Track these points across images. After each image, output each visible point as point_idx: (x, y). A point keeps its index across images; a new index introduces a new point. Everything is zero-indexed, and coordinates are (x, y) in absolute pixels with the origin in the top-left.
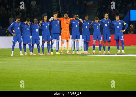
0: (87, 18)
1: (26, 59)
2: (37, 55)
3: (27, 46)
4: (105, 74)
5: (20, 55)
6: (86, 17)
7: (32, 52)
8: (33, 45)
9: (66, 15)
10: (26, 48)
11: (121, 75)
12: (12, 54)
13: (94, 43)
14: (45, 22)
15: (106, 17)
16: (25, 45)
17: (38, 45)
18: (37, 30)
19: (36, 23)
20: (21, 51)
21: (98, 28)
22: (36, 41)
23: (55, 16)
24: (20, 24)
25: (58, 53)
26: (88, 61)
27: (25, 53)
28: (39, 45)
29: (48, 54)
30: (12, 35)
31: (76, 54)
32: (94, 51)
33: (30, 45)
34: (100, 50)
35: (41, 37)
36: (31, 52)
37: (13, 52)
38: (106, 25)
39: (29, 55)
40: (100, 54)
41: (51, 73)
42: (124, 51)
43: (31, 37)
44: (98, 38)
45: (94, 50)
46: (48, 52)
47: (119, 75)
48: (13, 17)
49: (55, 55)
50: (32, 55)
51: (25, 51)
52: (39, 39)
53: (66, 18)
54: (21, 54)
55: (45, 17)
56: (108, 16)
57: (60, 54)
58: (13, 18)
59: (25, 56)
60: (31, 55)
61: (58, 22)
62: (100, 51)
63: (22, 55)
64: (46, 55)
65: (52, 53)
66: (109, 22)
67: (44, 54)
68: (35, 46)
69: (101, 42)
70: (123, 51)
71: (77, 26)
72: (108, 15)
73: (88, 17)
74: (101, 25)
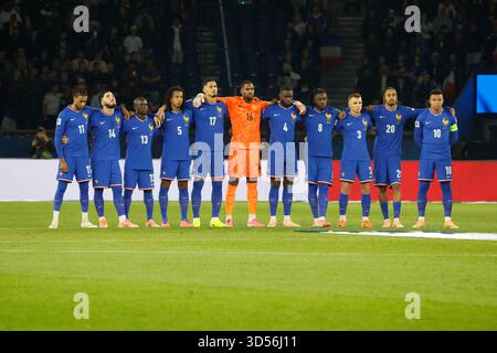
0: (322, 98)
1: (104, 241)
2: (142, 227)
3: (108, 194)
4: (386, 299)
5: (82, 226)
6: (318, 96)
7: (124, 216)
8: (128, 194)
9: (248, 88)
10: (103, 201)
11: (442, 304)
12: (55, 224)
13: (345, 188)
14: (175, 111)
15: (388, 99)
16: (99, 192)
17: (148, 193)
18: (145, 139)
19: (142, 114)
20: (85, 211)
21: (359, 137)
22: (140, 176)
23: (210, 88)
24: (86, 116)
25: (216, 221)
26: (324, 254)
27: (101, 218)
28: (151, 191)
29: (183, 224)
30: (55, 156)
31: (280, 228)
32: (343, 218)
33: (117, 192)
34: (366, 214)
35: (157, 164)
36: (120, 214)
37: (56, 214)
38: (391, 129)
39: (114, 228)
40: (365, 229)
41: (192, 293)
42: (453, 221)
43: (122, 163)
44: (357, 171)
45: (343, 212)
46: (184, 216)
47: (435, 303)
48: (60, 91)
49: (206, 227)
50: (126, 229)
51: (101, 213)
52: (151, 171)
53: (248, 100)
54: (86, 223)
55: (176, 93)
56: (395, 98)
57: (222, 225)
58: (59, 95)
59: (98, 229)
60: (120, 226)
61: (220, 110)
62: (366, 218)
63: (90, 225)
64: (176, 227)
65: (196, 222)
66: (399, 117)
67: (168, 225)
68: (138, 195)
69: (368, 186)
70: (447, 219)
71: (285, 129)
72: (394, 92)
73: (325, 95)
74: (369, 128)
